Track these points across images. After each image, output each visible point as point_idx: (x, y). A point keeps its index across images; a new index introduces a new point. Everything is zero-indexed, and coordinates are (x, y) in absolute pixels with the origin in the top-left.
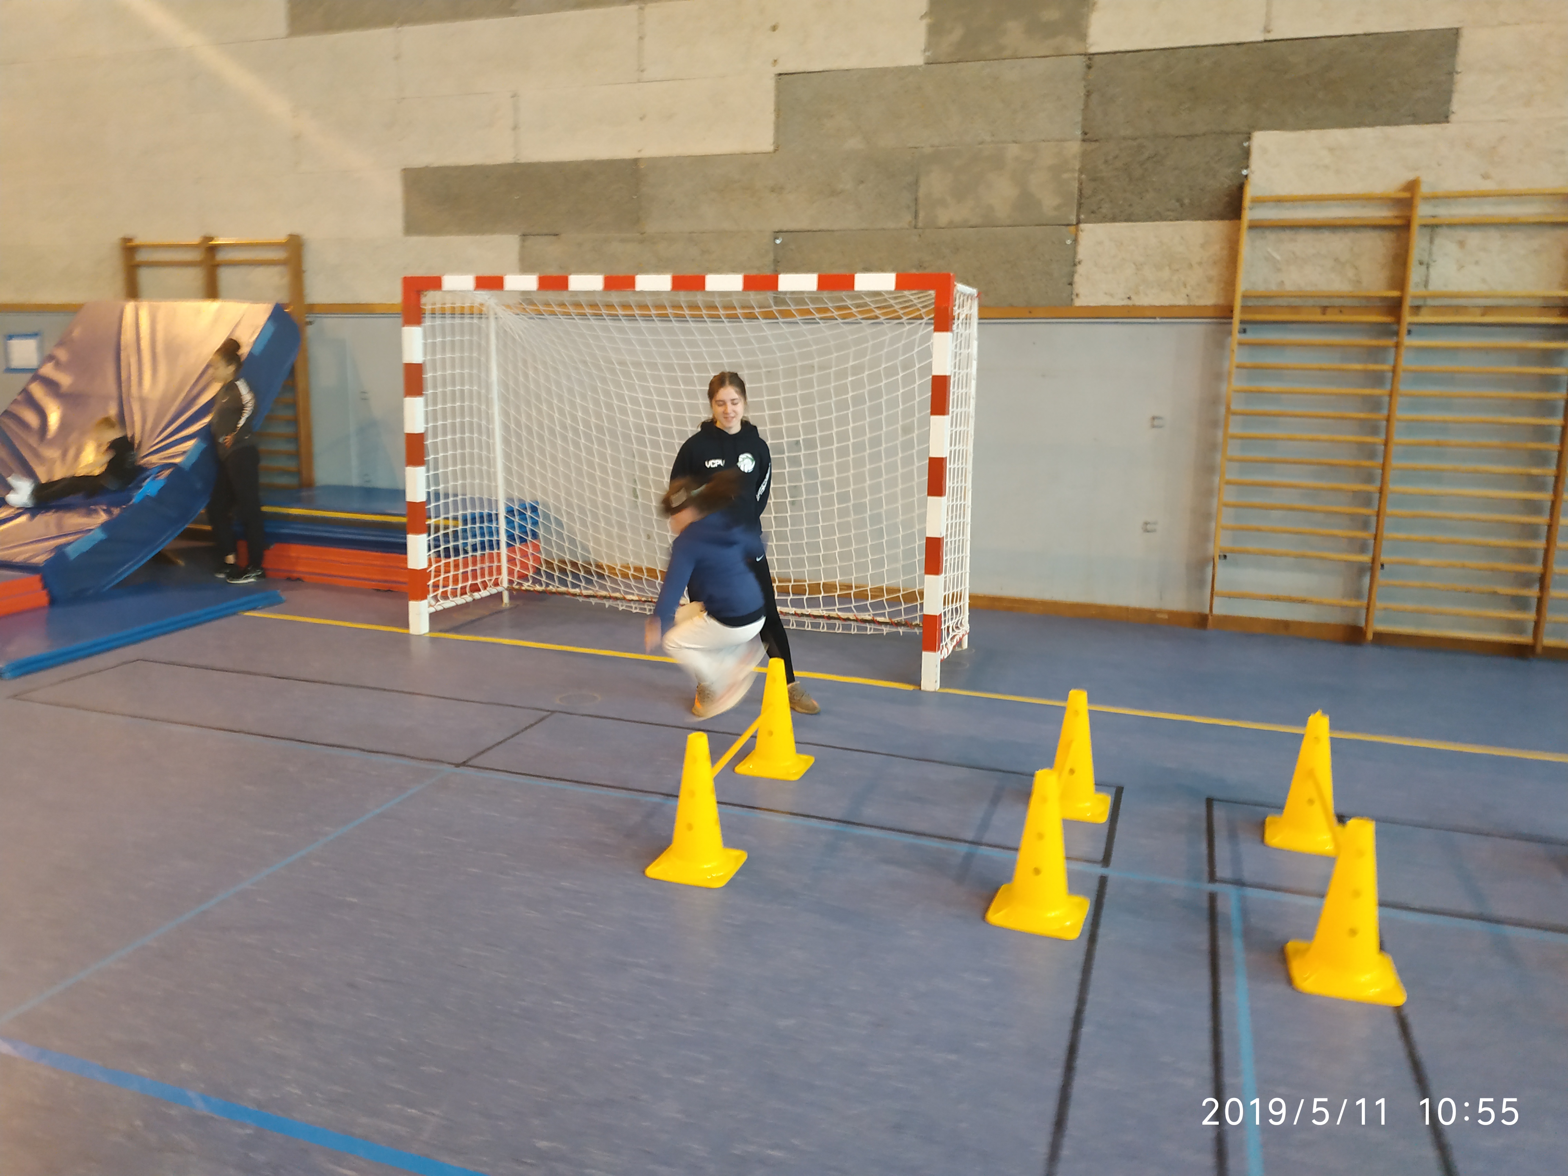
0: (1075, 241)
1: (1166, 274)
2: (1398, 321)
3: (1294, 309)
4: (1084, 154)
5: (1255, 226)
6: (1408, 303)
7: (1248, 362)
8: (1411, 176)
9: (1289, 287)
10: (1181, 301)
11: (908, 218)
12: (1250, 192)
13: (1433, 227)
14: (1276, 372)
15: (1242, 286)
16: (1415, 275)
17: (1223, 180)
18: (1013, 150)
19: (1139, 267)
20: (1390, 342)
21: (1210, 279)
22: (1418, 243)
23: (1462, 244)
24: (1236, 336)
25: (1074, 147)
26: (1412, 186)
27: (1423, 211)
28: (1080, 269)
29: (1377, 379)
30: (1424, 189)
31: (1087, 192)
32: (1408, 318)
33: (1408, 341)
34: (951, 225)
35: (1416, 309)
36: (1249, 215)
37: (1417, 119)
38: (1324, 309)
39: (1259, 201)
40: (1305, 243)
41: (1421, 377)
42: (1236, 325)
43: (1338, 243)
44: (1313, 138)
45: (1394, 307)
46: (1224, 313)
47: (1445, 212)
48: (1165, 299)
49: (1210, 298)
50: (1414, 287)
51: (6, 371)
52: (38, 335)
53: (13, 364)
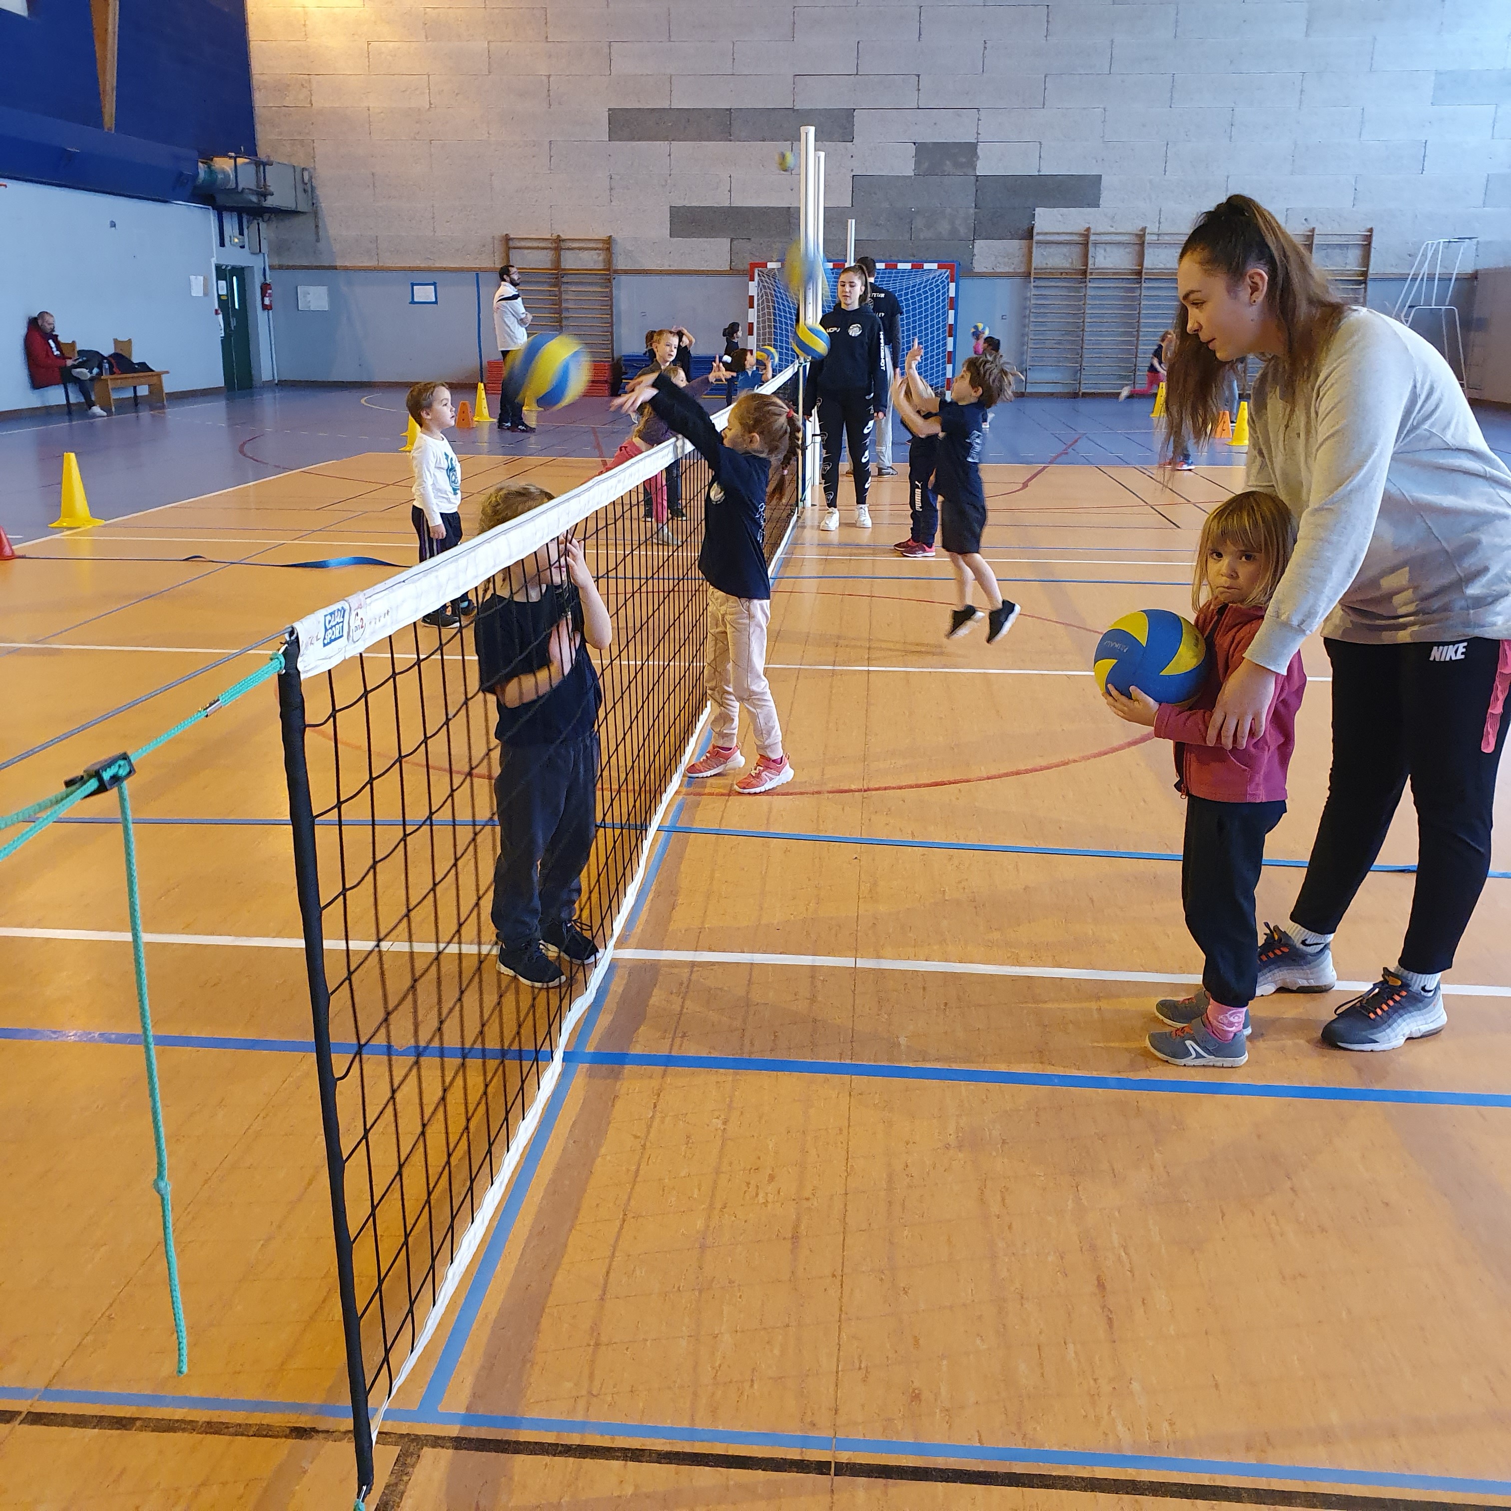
0: (973, 247)
1: (1006, 260)
2: (1086, 278)
3: (1052, 273)
4: (975, 213)
5: (1037, 243)
6: (1089, 271)
7: (1037, 293)
8: (1087, 226)
9: (1049, 266)
10: (1012, 270)
11: (909, 235)
12: (1035, 231)
13: (1096, 244)
14: (1044, 297)
15: (1034, 266)
16: (1090, 262)
17: (1026, 225)
19: (996, 257)
20: (1083, 285)
21: (1022, 262)
22: (1091, 249)
23: (1105, 250)
24: (1033, 284)
25: (972, 211)
26: (1088, 229)
27: (1092, 238)
28: (975, 258)
29: (1080, 299)
30: (1092, 231)
31: (977, 228)
32: (1089, 277)
33: (1089, 285)
34: (925, 239)
35: (1091, 273)
36: (1036, 238)
37: (1089, 206)
38: (1062, 273)
39: (1038, 234)
40: (1053, 249)
41: (1094, 297)
42: (1032, 280)
43: (1065, 249)
44: (1056, 211)
45: (1084, 272)
46: (1028, 275)
47: (1099, 239)
48: (1007, 269)
49: (1022, 269)
50: (1090, 266)
51: (411, 303)
52: (434, 284)
53: (416, 300)
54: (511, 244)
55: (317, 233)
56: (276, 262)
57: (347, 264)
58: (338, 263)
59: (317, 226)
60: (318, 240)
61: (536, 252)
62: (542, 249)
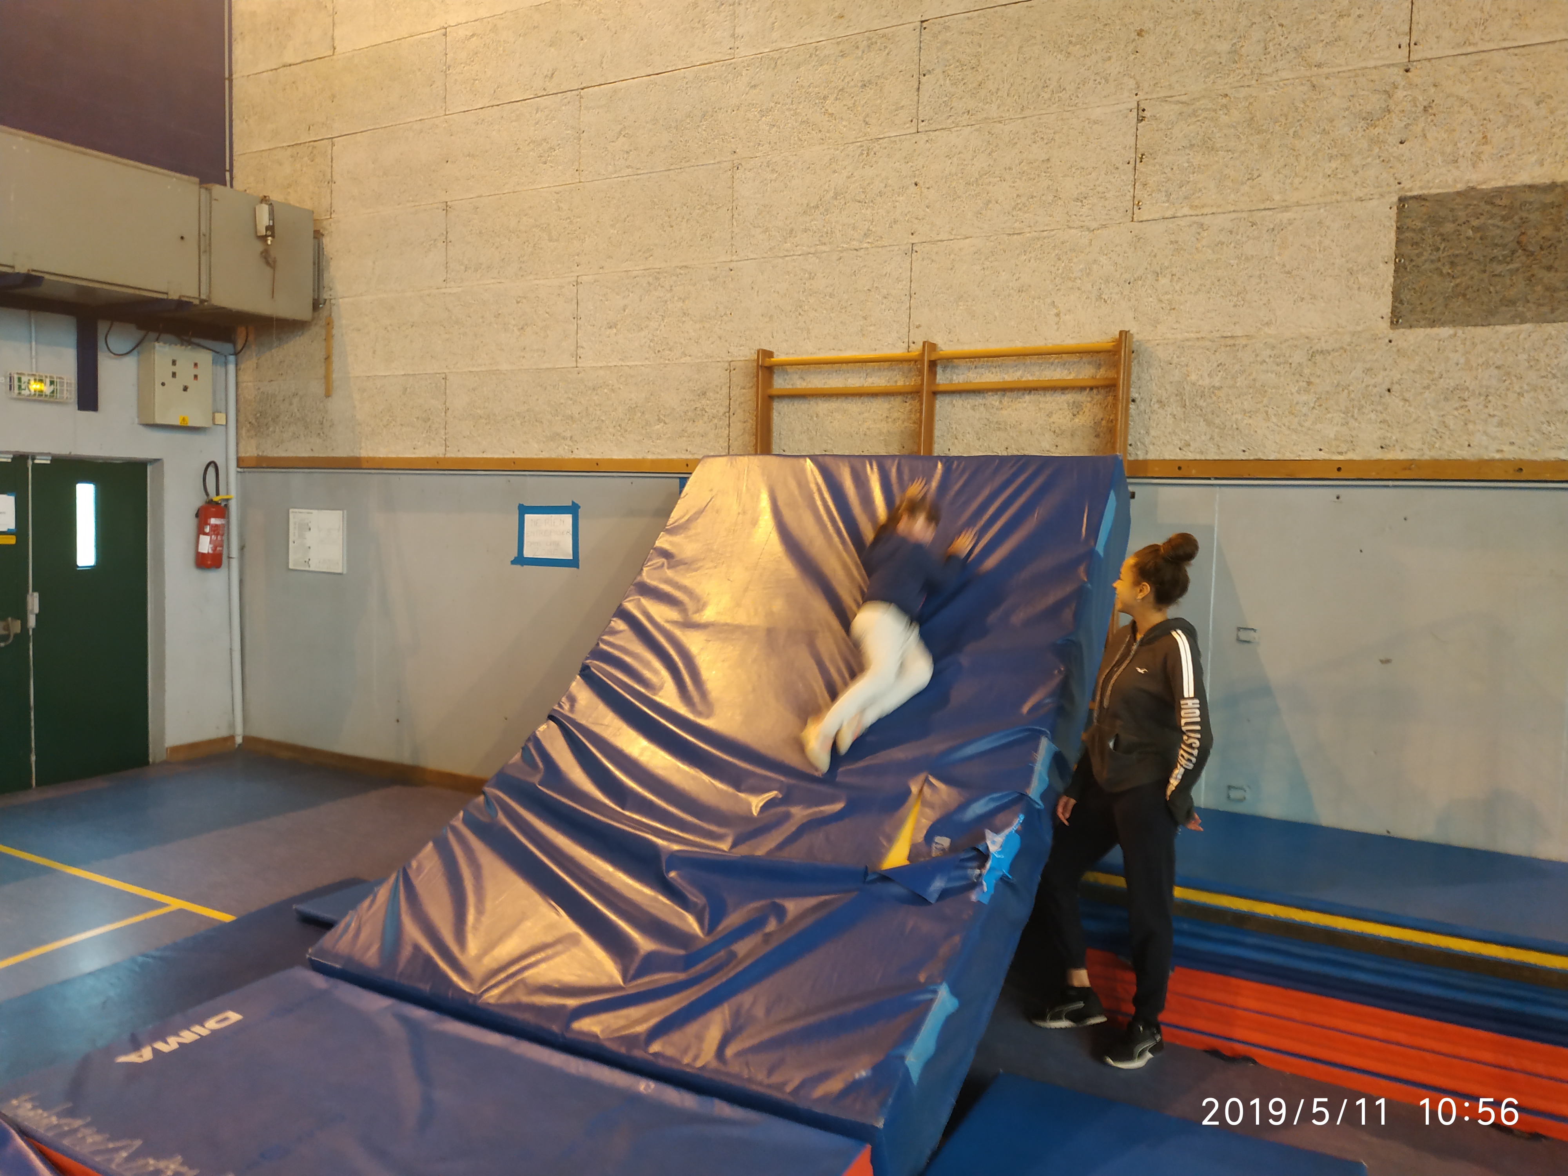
51: (515, 562)
52: (573, 510)
53: (528, 553)
54: (780, 383)
55: (327, 379)
56: (251, 450)
57: (382, 452)
58: (367, 451)
59: (328, 359)
60: (328, 395)
61: (853, 407)
62: (874, 394)
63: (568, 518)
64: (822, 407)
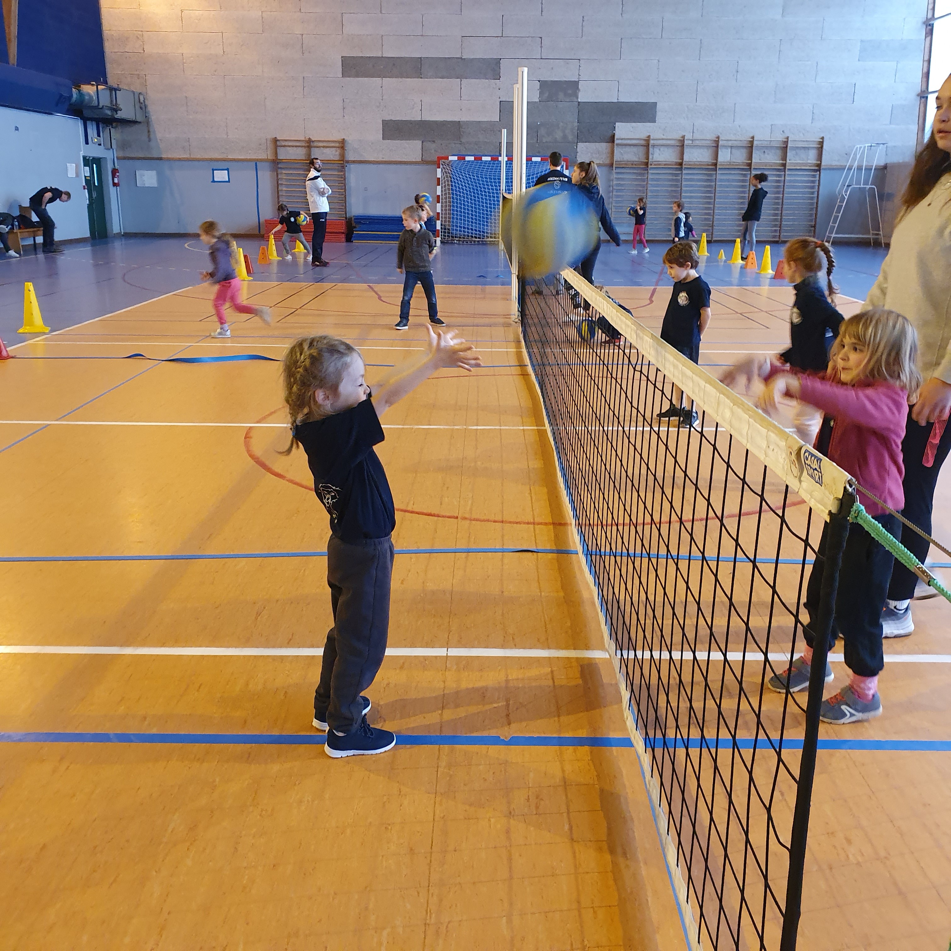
0: (577, 147)
1: (598, 155)
2: (648, 167)
3: (627, 164)
4: (578, 126)
5: (617, 145)
6: (649, 163)
7: (617, 177)
8: (649, 134)
9: (625, 159)
10: (601, 162)
11: (536, 140)
12: (616, 137)
13: (654, 146)
14: (623, 179)
15: (615, 159)
16: (650, 157)
17: (610, 134)
18: (561, 124)
19: (592, 153)
20: (646, 172)
21: (607, 157)
22: (651, 149)
23: (660, 150)
24: (614, 171)
25: (576, 124)
26: (649, 136)
27: (652, 142)
28: (578, 154)
29: (643, 180)
30: (651, 137)
31: (579, 135)
32: (650, 166)
33: (650, 172)
34: (547, 142)
35: (651, 164)
36: (616, 142)
37: (649, 122)
38: (632, 164)
39: (617, 139)
40: (628, 149)
41: (653, 180)
42: (614, 168)
43: (635, 149)
44: (628, 124)
45: (647, 164)
46: (611, 165)
47: (655, 142)
49: (608, 161)
50: (650, 160)
51: (212, 182)
52: (228, 170)
53: (215, 180)
54: (278, 143)
55: (149, 136)
56: (121, 154)
57: (170, 156)
58: (164, 156)
59: (149, 132)
60: (150, 141)
61: (295, 148)
62: (299, 146)
63: (226, 172)
64: (288, 148)
